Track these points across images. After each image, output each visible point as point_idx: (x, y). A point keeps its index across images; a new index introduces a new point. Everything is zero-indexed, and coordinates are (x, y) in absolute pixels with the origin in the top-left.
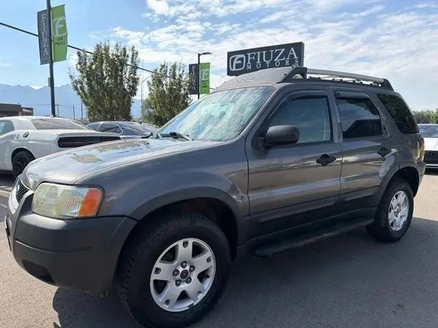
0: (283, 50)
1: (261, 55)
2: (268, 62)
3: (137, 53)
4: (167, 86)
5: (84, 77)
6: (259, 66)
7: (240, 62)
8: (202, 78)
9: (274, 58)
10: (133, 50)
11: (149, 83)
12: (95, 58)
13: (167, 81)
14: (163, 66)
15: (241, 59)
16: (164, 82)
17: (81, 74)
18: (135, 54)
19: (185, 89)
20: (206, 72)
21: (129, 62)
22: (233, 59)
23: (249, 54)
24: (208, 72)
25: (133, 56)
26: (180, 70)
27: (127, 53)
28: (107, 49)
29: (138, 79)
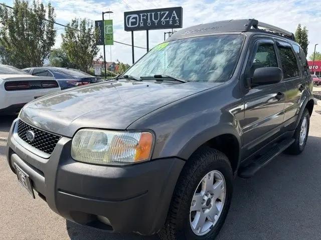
0: (167, 12)
1: (151, 16)
2: (156, 22)
3: (53, 10)
4: (78, 37)
5: (6, 29)
6: (149, 24)
7: (134, 20)
8: (106, 32)
9: (161, 18)
10: (50, 7)
11: (62, 35)
12: (16, 12)
13: (78, 34)
14: (74, 22)
15: (135, 18)
16: (76, 35)
17: (3, 26)
18: (51, 10)
19: (93, 41)
20: (110, 27)
21: (47, 17)
22: (129, 18)
23: (141, 15)
24: (112, 27)
25: (50, 11)
26: (88, 25)
27: (44, 9)
28: (26, 5)
29: (55, 31)
